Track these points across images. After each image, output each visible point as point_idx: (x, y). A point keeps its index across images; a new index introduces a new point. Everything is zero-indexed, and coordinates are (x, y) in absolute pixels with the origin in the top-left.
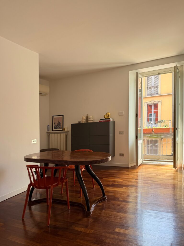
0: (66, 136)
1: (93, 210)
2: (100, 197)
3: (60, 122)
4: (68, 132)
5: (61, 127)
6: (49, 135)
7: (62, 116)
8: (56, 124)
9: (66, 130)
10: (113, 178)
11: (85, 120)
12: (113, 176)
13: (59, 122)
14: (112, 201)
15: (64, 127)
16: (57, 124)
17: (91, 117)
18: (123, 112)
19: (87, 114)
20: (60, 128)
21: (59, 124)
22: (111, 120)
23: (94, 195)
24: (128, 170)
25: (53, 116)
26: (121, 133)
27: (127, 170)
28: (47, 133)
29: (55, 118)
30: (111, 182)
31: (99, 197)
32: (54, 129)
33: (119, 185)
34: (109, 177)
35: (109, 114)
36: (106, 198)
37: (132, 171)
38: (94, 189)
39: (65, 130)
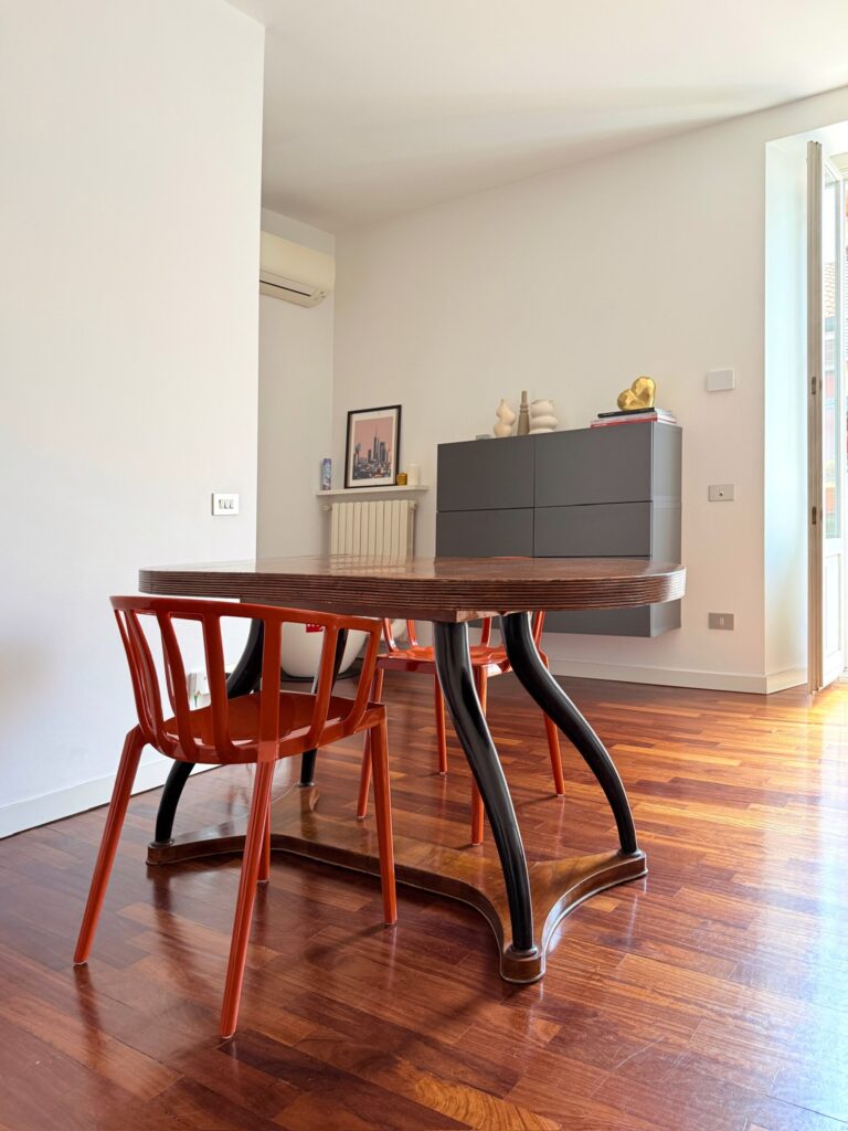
0: (409, 514)
1: (553, 946)
2: (599, 857)
3: (382, 444)
4: (420, 492)
5: (388, 465)
6: (327, 508)
7: (393, 413)
8: (364, 454)
9: (412, 483)
10: (675, 745)
11: (512, 424)
12: (674, 735)
13: (378, 444)
14: (684, 889)
15: (403, 469)
16: (370, 452)
17: (545, 406)
18: (729, 373)
19: (524, 394)
20: (383, 476)
21: (380, 452)
22: (659, 416)
23: (558, 837)
24: (762, 707)
25: (350, 414)
26: (719, 495)
27: (755, 707)
28: (319, 497)
29: (357, 422)
30: (670, 769)
31: (593, 851)
32: (354, 478)
33: (719, 787)
34: (653, 742)
35: (650, 384)
36: (639, 866)
37: (790, 717)
38: (561, 802)
39: (406, 484)
